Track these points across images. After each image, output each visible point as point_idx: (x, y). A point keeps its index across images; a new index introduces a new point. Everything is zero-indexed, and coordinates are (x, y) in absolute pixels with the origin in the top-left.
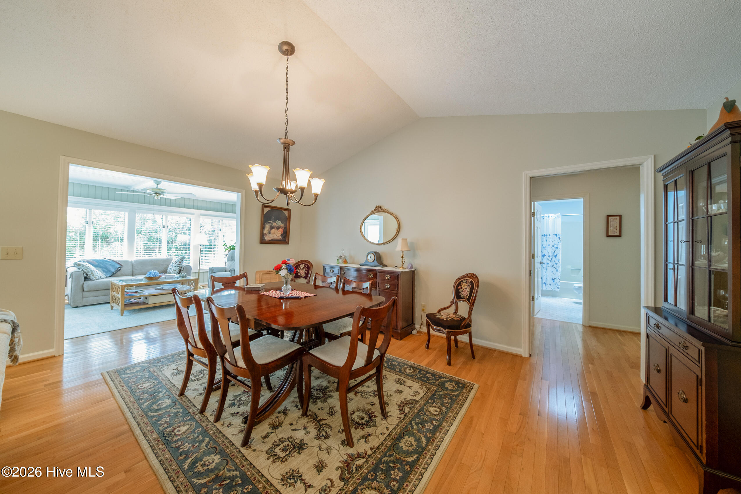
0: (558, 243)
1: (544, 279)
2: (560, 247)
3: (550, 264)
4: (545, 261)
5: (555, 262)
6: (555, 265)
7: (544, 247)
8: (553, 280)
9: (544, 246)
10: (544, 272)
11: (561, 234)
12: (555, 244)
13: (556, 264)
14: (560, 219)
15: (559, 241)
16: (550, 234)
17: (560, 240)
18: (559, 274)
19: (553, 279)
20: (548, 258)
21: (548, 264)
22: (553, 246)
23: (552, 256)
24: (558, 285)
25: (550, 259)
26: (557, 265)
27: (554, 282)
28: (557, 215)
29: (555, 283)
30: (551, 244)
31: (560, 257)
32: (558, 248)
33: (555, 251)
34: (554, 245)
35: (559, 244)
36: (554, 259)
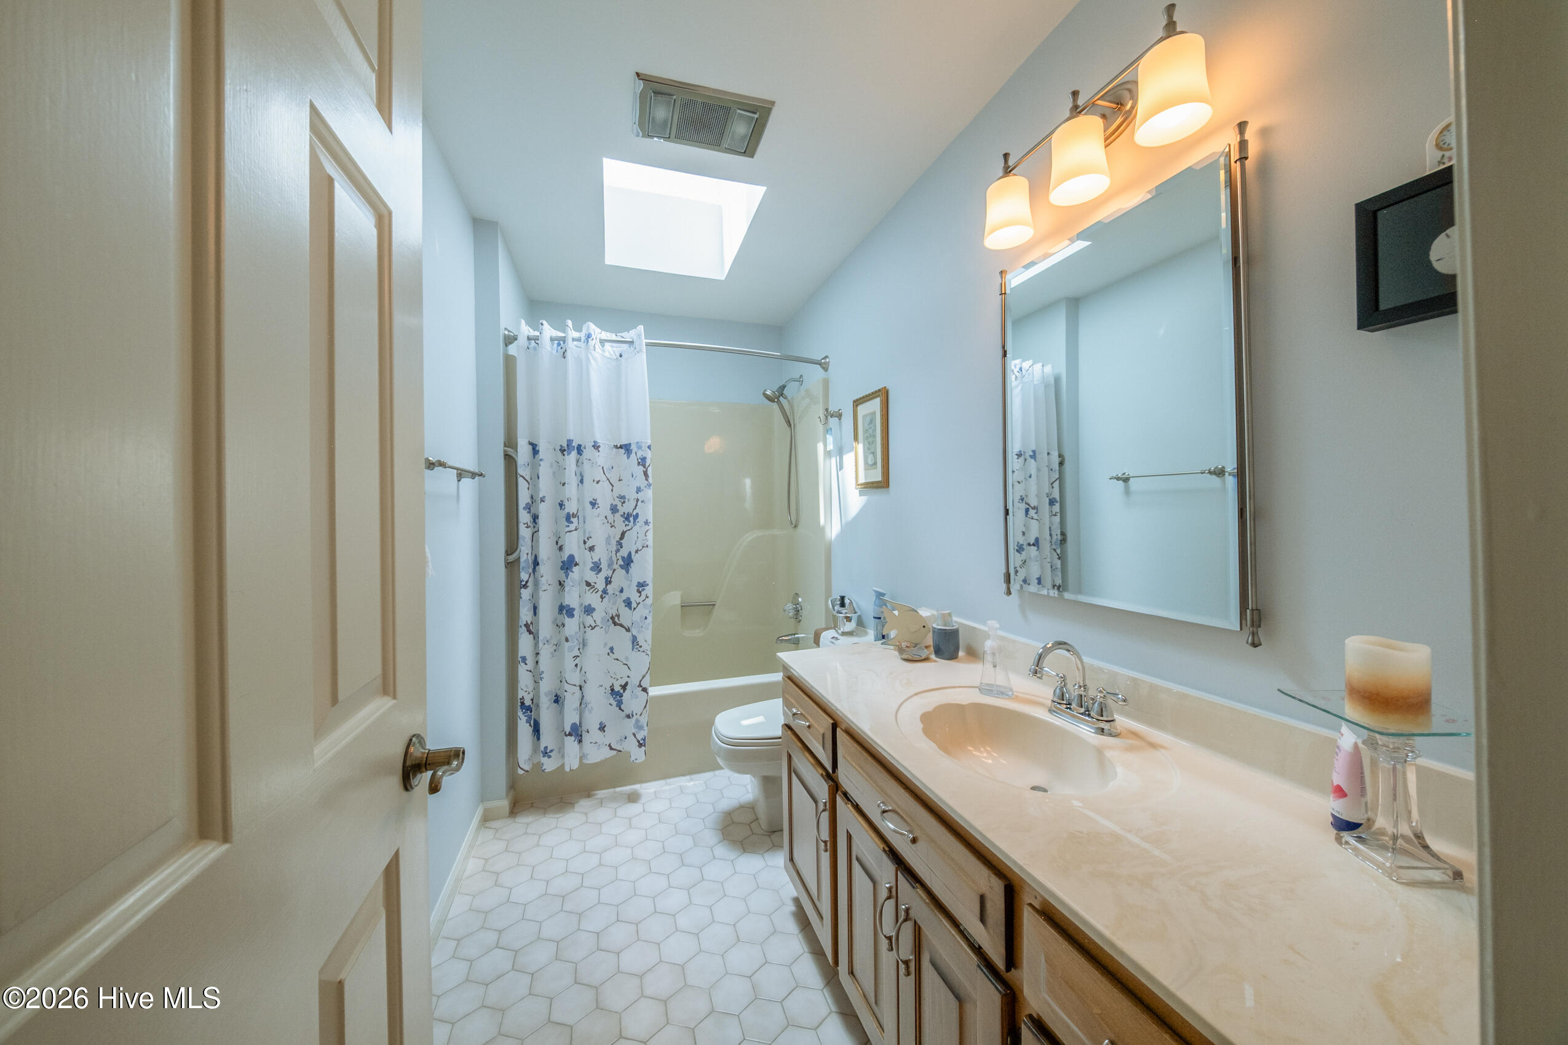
0: (639, 490)
1: (571, 701)
2: (647, 512)
3: (602, 609)
4: (572, 598)
5: (624, 596)
6: (624, 611)
7: (568, 518)
8: (616, 695)
9: (571, 507)
10: (569, 663)
11: (649, 442)
12: (622, 498)
13: (628, 603)
14: (644, 356)
15: (640, 481)
16: (600, 441)
17: (646, 474)
18: (640, 663)
19: (617, 688)
20: (591, 577)
21: (589, 610)
22: (614, 509)
23: (610, 565)
24: (640, 728)
25: (601, 585)
26: (637, 615)
27: (619, 705)
28: (628, 336)
29: (627, 712)
30: (606, 500)
31: (645, 567)
32: (637, 516)
33: (623, 534)
34: (618, 502)
35: (640, 496)
36: (619, 577)
